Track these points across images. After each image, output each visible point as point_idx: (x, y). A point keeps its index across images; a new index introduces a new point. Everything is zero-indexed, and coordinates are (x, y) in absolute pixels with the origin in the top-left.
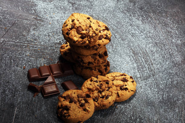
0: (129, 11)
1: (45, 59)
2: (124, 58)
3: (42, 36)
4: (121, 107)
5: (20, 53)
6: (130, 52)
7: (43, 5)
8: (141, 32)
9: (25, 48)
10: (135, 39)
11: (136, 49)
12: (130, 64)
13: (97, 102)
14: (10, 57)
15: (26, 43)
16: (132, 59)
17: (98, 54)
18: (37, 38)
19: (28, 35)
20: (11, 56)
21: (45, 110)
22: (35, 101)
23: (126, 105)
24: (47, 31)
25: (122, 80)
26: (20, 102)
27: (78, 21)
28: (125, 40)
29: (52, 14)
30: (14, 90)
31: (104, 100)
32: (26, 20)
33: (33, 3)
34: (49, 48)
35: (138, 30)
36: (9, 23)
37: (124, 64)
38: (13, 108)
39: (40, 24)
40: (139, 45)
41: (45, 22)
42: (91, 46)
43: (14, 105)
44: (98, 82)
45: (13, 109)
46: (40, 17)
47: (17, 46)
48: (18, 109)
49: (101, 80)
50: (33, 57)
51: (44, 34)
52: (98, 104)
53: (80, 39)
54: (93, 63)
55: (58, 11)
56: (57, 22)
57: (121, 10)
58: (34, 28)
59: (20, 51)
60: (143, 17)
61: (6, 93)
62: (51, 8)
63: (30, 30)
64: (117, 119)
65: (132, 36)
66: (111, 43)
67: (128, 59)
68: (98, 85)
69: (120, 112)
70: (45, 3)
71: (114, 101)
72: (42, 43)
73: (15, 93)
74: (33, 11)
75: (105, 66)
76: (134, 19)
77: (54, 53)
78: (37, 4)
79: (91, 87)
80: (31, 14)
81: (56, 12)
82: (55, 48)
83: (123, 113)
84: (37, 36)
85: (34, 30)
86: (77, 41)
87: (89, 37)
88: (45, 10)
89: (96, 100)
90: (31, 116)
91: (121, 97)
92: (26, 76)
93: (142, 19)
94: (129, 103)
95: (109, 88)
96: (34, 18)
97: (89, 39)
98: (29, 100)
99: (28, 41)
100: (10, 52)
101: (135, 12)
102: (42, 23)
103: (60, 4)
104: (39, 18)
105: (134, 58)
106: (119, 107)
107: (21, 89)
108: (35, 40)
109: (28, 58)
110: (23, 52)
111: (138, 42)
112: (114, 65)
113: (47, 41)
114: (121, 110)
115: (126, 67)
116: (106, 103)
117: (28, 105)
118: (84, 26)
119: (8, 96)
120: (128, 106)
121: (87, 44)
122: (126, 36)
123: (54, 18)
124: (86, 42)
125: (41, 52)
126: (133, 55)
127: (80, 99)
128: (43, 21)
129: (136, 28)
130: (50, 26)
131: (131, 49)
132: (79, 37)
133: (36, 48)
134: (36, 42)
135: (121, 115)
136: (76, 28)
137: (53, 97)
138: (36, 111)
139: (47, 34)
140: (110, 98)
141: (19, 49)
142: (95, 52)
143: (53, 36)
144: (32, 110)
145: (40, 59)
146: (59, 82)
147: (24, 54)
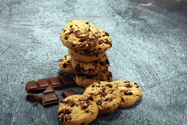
0: (129, 32)
1: (43, 74)
2: (127, 71)
3: (39, 56)
4: (126, 112)
5: (17, 70)
6: (133, 65)
7: (40, 30)
8: (143, 49)
9: (22, 66)
10: (137, 55)
11: (139, 63)
12: (134, 75)
13: (100, 105)
14: (6, 74)
15: (23, 61)
16: (136, 71)
17: (99, 62)
18: (35, 57)
19: (25, 55)
20: (8, 73)
21: (45, 117)
22: (34, 110)
23: (131, 110)
24: (45, 51)
25: (125, 86)
26: (18, 111)
27: (77, 26)
28: (127, 56)
29: (49, 37)
30: (11, 101)
31: (108, 103)
32: (23, 43)
33: (29, 30)
34: (48, 66)
35: (139, 47)
36: (6, 46)
37: (127, 76)
38: (11, 116)
39: (38, 46)
40: (142, 59)
41: (43, 44)
42: (91, 50)
43: (12, 114)
44: (101, 87)
45: (11, 118)
46: (38, 41)
47: (14, 64)
48: (16, 118)
49: (103, 85)
50: (31, 74)
51: (42, 54)
52: (102, 107)
53: (80, 43)
54: (94, 70)
55: (56, 35)
56: (55, 44)
57: (121, 32)
58: (32, 50)
59: (17, 69)
60: (144, 36)
61: (3, 104)
62: (49, 33)
63: (27, 51)
64: (123, 123)
65: (134, 52)
66: (113, 59)
67: (131, 71)
68: (101, 90)
69: (126, 117)
70: (42, 29)
71: (118, 104)
72: (40, 62)
73: (12, 104)
74: (30, 36)
75: (107, 76)
76: (135, 39)
77: (53, 69)
78: (34, 30)
79: (93, 92)
80: (28, 38)
81: (54, 36)
82: (53, 65)
83: (129, 117)
84: (35, 56)
85: (31, 51)
86: (77, 44)
87: (88, 40)
88: (43, 35)
89: (100, 104)
90: (30, 123)
91: (126, 102)
92: (24, 89)
93: (143, 38)
94: (135, 108)
95: (113, 91)
96: (31, 41)
97: (89, 42)
98: (27, 110)
99: (25, 60)
100: (7, 69)
101: (136, 33)
102: (40, 45)
103: (58, 30)
104: (36, 41)
105: (138, 70)
106: (124, 112)
107: (19, 100)
108: (33, 59)
109: (26, 74)
110: (21, 69)
111: (141, 57)
112: (117, 77)
113: (45, 60)
114: (127, 115)
115: (129, 78)
116: (111, 105)
117: (27, 114)
118: (83, 30)
119: (5, 106)
120: (134, 111)
121: (87, 47)
122: (128, 53)
123: (52, 41)
124: (86, 45)
125: (39, 69)
126: (136, 68)
127: (82, 102)
128: (40, 44)
129: (137, 46)
130: (48, 47)
131: (134, 63)
132: (78, 41)
133: (34, 65)
134: (34, 61)
135: (127, 119)
136: (75, 32)
137: (53, 106)
138: (36, 119)
139: (45, 54)
140: (114, 100)
141: (16, 67)
142: (96, 59)
143: (52, 55)
144: (31, 118)
145: (39, 75)
146: (59, 93)
147: (21, 71)
